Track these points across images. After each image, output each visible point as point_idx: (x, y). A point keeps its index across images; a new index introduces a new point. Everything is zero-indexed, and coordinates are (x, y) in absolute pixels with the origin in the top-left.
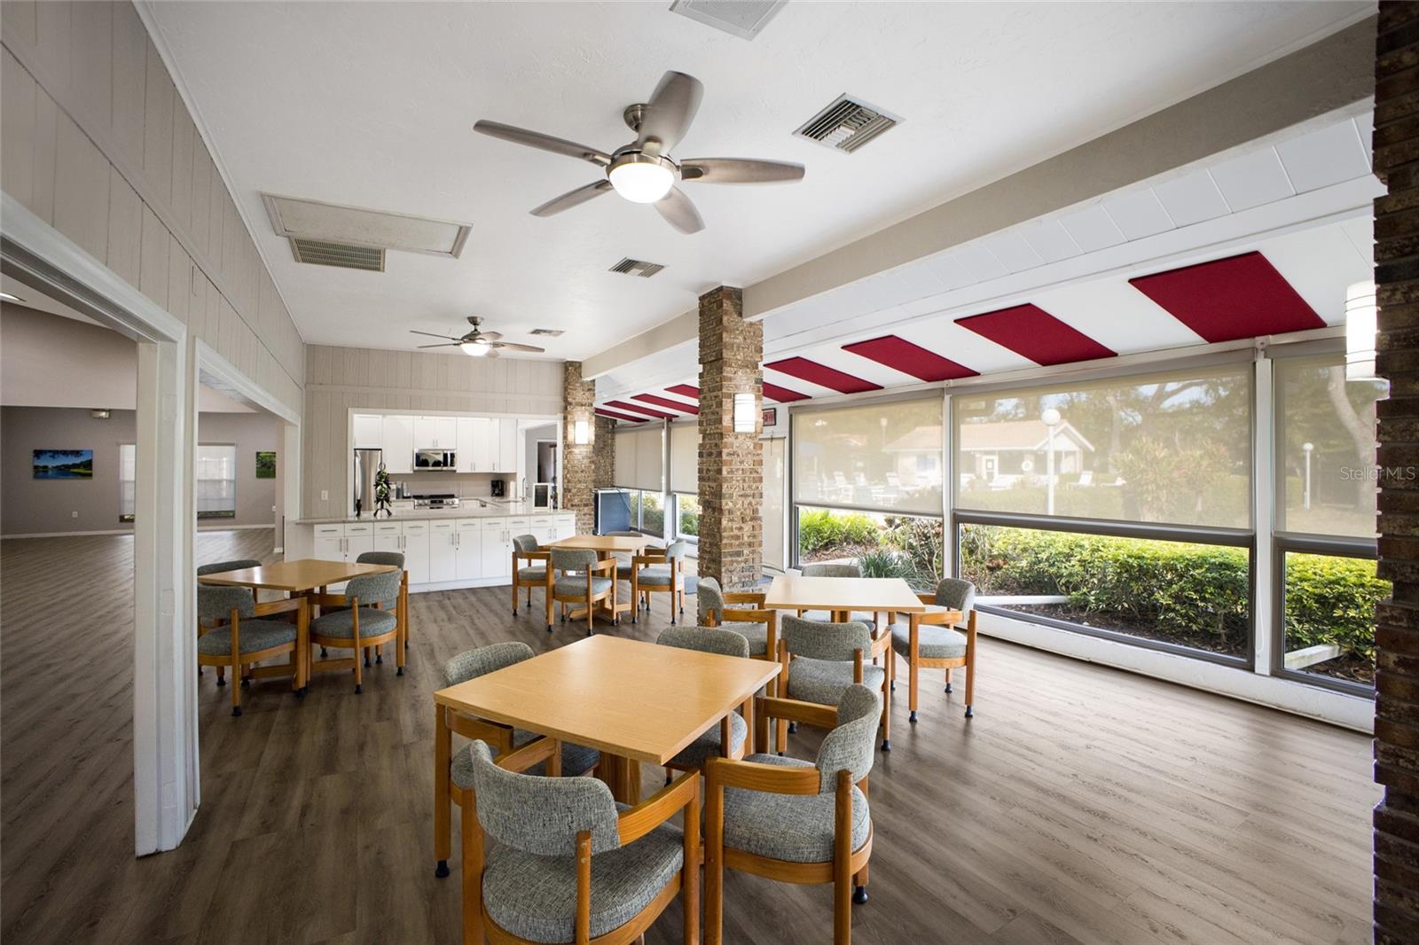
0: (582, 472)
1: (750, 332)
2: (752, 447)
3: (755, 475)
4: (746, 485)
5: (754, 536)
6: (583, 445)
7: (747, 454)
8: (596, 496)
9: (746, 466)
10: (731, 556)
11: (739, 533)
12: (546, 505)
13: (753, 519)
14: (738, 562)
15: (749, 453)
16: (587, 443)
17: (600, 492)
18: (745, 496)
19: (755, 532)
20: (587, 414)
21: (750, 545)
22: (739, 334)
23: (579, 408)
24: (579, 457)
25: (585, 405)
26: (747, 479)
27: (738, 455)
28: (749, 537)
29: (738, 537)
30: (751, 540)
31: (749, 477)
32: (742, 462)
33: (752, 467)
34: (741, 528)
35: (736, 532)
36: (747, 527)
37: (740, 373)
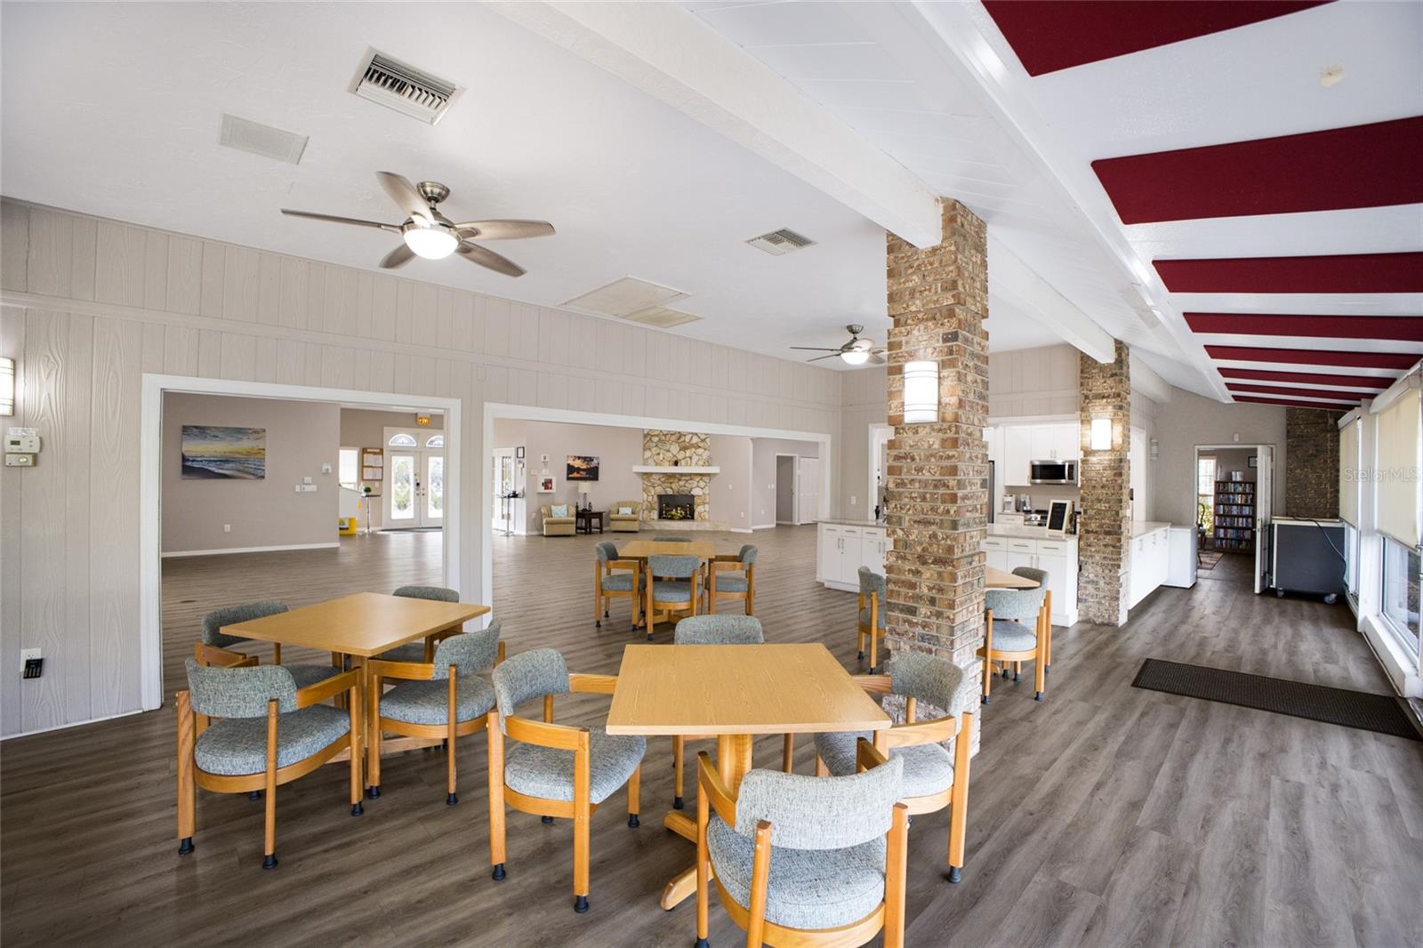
0: (1103, 487)
1: (931, 264)
2: (936, 446)
3: (942, 491)
4: (927, 506)
5: (941, 590)
6: (1105, 451)
7: (928, 457)
8: (1271, 526)
9: (926, 475)
10: (902, 611)
11: (914, 579)
12: (1061, 529)
13: (938, 561)
14: (911, 624)
15: (932, 455)
16: (1109, 448)
17: (1276, 523)
18: (927, 523)
19: (943, 584)
20: (1110, 408)
21: (932, 601)
22: (913, 273)
23: (1097, 402)
24: (1098, 467)
25: (1108, 397)
26: (928, 496)
27: (913, 459)
28: (930, 589)
29: (913, 586)
30: (934, 593)
31: (932, 494)
32: (919, 470)
33: (937, 477)
34: (917, 573)
35: (910, 577)
36: (929, 573)
37: (915, 332)
